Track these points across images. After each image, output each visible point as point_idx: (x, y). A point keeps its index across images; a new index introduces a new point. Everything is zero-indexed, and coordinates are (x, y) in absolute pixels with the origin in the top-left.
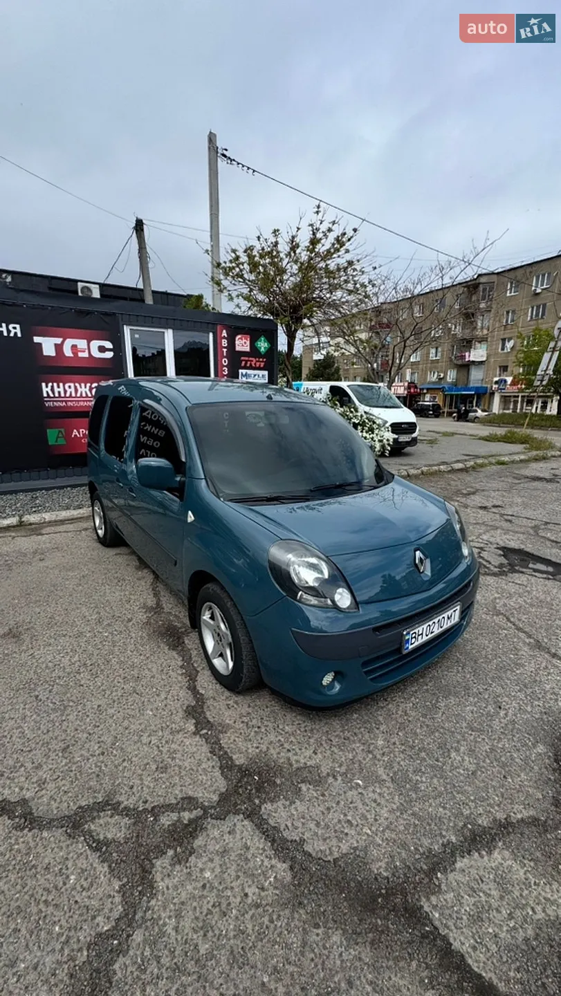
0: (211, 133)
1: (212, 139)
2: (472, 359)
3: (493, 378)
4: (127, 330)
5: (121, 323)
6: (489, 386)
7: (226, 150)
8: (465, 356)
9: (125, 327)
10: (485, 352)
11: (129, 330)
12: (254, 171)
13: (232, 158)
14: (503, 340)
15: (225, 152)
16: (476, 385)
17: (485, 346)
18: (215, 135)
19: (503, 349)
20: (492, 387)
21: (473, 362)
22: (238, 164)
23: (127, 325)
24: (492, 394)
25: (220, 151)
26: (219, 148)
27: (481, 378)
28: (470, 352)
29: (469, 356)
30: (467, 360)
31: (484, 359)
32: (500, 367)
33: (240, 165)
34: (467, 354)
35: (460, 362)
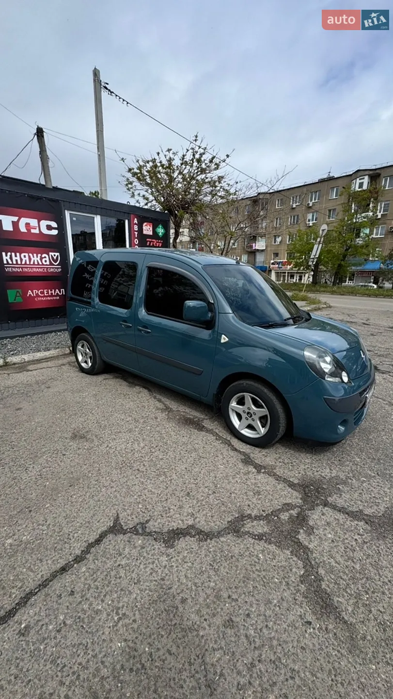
0: (95, 68)
1: (96, 73)
2: (257, 248)
3: (270, 261)
4: (67, 214)
5: (63, 208)
6: (268, 266)
7: (108, 84)
8: (252, 246)
9: (66, 212)
10: (265, 244)
11: (69, 215)
12: (128, 103)
13: (111, 90)
14: (275, 236)
15: (106, 85)
16: (261, 265)
17: (265, 240)
18: (99, 71)
19: (275, 242)
20: (270, 267)
21: (258, 250)
22: (116, 96)
23: (68, 210)
24: (270, 271)
25: (103, 84)
26: (102, 81)
27: (263, 260)
28: (255, 243)
29: (255, 246)
30: (254, 248)
31: (264, 248)
32: (274, 254)
33: (118, 97)
34: (254, 245)
35: (249, 250)
